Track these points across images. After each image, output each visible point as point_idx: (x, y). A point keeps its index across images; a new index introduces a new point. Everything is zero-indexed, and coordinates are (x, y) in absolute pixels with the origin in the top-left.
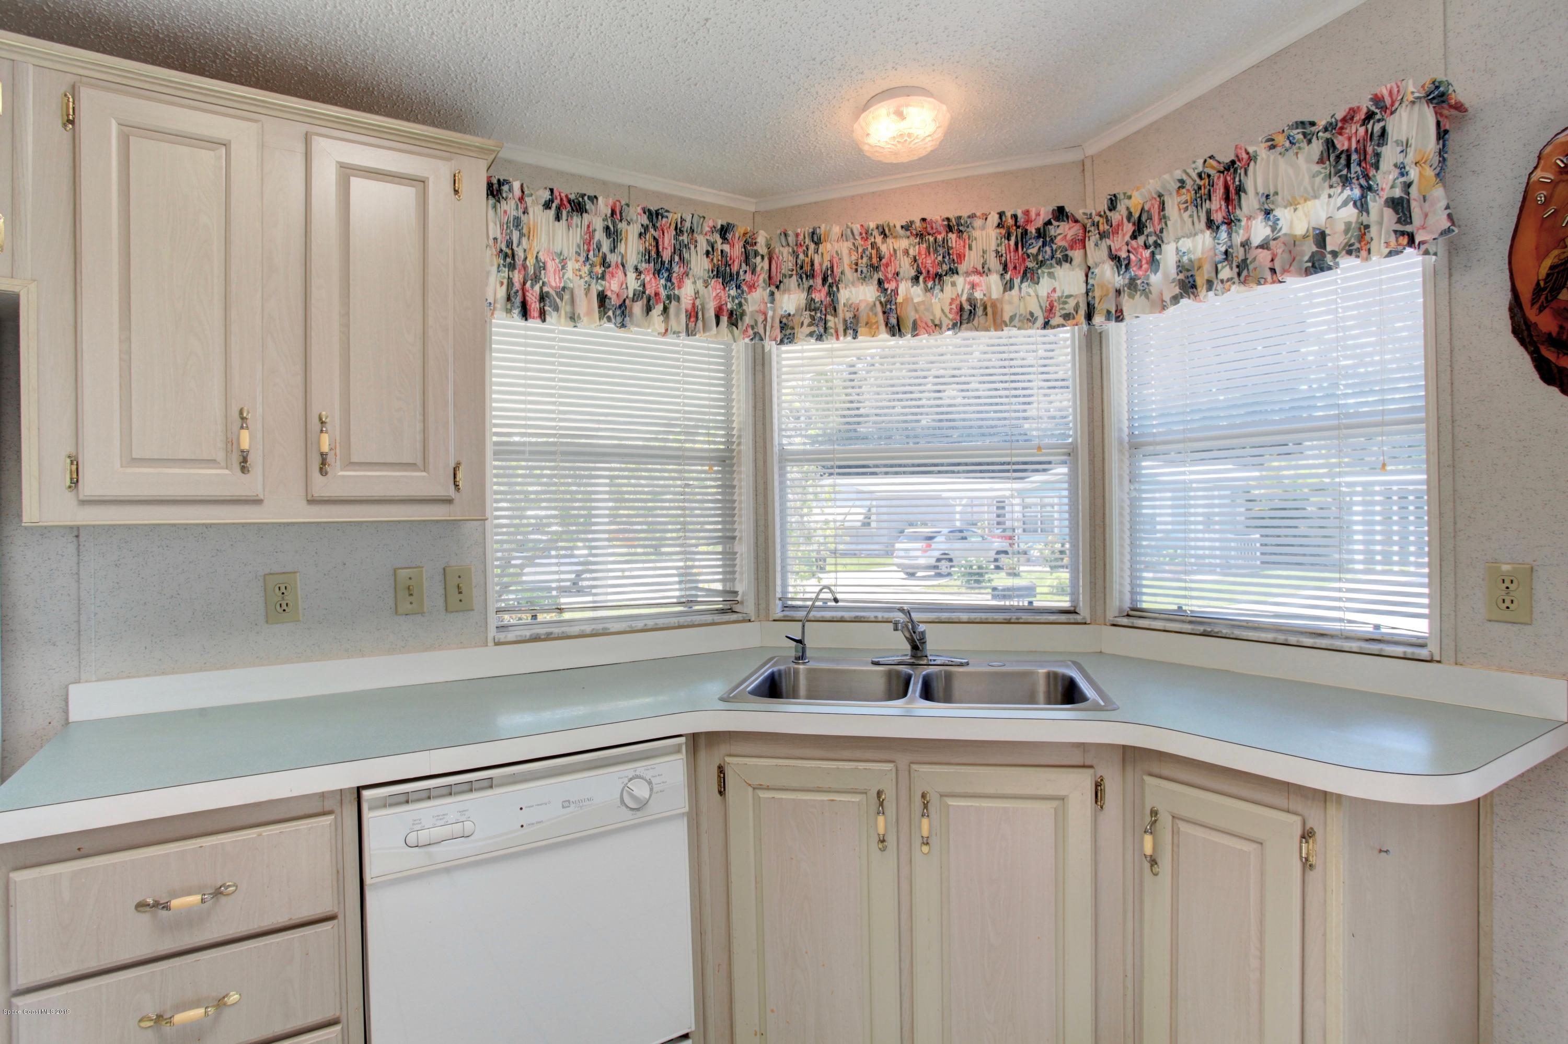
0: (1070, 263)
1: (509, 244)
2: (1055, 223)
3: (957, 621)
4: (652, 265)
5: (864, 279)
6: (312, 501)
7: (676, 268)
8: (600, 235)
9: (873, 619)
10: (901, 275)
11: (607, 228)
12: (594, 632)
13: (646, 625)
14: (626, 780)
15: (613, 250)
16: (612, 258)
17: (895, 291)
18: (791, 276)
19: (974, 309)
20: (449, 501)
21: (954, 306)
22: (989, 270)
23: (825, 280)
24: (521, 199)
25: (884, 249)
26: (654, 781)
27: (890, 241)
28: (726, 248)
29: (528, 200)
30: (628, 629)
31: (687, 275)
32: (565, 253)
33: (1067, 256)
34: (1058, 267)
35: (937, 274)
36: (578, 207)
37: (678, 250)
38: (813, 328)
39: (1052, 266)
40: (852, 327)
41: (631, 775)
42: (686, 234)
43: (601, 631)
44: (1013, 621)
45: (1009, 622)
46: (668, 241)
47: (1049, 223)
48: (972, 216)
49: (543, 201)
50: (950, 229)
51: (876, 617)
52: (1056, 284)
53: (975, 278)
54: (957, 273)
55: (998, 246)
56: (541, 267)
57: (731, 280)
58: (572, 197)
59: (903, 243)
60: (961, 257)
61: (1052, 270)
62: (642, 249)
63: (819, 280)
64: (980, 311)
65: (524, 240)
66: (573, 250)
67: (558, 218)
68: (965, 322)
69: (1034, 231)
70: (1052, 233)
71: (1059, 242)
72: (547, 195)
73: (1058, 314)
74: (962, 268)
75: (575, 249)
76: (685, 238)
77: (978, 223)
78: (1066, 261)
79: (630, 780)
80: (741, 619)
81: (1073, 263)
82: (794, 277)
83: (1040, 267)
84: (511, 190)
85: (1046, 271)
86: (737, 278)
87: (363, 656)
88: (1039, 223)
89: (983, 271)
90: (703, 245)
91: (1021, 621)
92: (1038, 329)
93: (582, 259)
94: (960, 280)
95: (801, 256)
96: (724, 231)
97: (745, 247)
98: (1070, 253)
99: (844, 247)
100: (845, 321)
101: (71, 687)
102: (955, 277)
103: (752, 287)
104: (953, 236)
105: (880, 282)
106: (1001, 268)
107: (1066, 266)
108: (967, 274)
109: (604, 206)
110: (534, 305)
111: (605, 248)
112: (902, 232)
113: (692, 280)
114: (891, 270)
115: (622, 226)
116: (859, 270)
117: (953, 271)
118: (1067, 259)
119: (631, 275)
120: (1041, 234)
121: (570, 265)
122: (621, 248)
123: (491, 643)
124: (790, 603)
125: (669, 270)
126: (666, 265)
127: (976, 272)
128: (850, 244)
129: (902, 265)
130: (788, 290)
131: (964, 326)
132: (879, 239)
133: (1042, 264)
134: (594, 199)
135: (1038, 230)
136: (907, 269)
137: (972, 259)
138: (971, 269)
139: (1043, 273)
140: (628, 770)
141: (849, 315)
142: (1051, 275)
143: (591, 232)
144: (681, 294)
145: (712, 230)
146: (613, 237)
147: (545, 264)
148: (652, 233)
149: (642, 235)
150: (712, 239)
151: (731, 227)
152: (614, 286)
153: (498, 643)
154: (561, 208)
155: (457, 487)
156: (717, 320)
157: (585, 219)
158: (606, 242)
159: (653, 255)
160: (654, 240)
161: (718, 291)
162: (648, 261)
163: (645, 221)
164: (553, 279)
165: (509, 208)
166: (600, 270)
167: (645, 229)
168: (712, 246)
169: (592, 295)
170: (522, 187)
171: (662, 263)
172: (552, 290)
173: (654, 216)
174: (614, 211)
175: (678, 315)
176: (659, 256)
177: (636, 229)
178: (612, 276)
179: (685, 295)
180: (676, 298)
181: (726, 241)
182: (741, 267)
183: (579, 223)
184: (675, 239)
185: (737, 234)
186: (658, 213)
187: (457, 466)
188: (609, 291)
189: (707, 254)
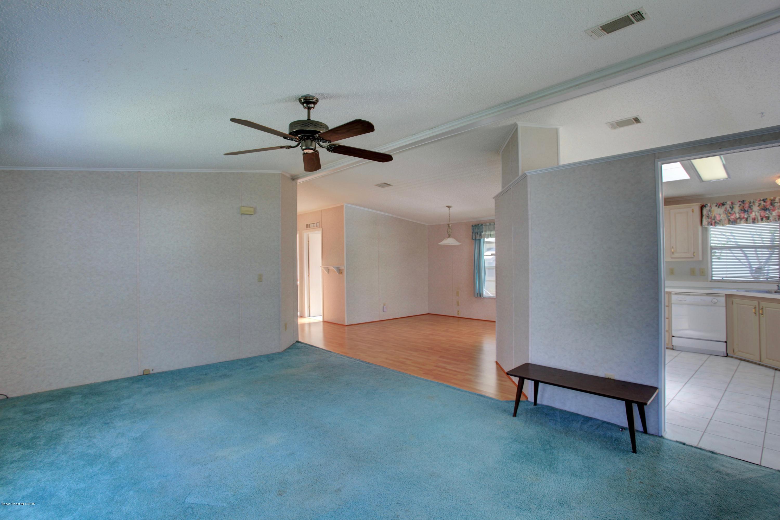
1: (708, 214)
6: (672, 258)
7: (749, 211)
8: (728, 208)
11: (730, 207)
16: (732, 212)
20: (693, 258)
24: (710, 206)
28: (765, 204)
29: (712, 206)
32: (721, 213)
36: (723, 205)
37: (750, 207)
41: (714, 298)
46: (747, 206)
49: (715, 206)
56: (715, 217)
58: (722, 203)
62: (739, 209)
65: (711, 213)
67: (719, 207)
72: (716, 204)
75: (723, 212)
76: (752, 204)
84: (708, 205)
90: (757, 204)
93: (725, 214)
97: (771, 202)
103: (774, 210)
109: (729, 203)
110: (713, 224)
115: (734, 206)
121: (722, 215)
122: (734, 210)
123: (707, 282)
125: (747, 211)
134: (726, 203)
143: (726, 208)
144: (751, 215)
145: (760, 201)
146: (732, 208)
147: (716, 216)
148: (742, 205)
149: (739, 206)
150: (760, 203)
151: (767, 199)
152: (732, 217)
153: (710, 282)
154: (719, 206)
155: (694, 256)
156: (762, 219)
157: (725, 206)
158: (730, 210)
159: (743, 209)
160: (743, 206)
161: (763, 213)
162: (741, 211)
163: (740, 203)
164: (718, 218)
165: (708, 208)
166: (729, 215)
167: (740, 205)
168: (760, 204)
169: (727, 220)
170: (710, 204)
171: (745, 210)
172: (718, 220)
173: (743, 202)
174: (732, 203)
175: (750, 220)
176: (744, 209)
177: (738, 205)
178: (732, 215)
179: (753, 215)
180: (750, 216)
181: (765, 202)
182: (769, 207)
183: (723, 208)
184: (749, 205)
185: (768, 200)
186: (744, 201)
187: (694, 253)
188: (731, 218)
189: (759, 206)
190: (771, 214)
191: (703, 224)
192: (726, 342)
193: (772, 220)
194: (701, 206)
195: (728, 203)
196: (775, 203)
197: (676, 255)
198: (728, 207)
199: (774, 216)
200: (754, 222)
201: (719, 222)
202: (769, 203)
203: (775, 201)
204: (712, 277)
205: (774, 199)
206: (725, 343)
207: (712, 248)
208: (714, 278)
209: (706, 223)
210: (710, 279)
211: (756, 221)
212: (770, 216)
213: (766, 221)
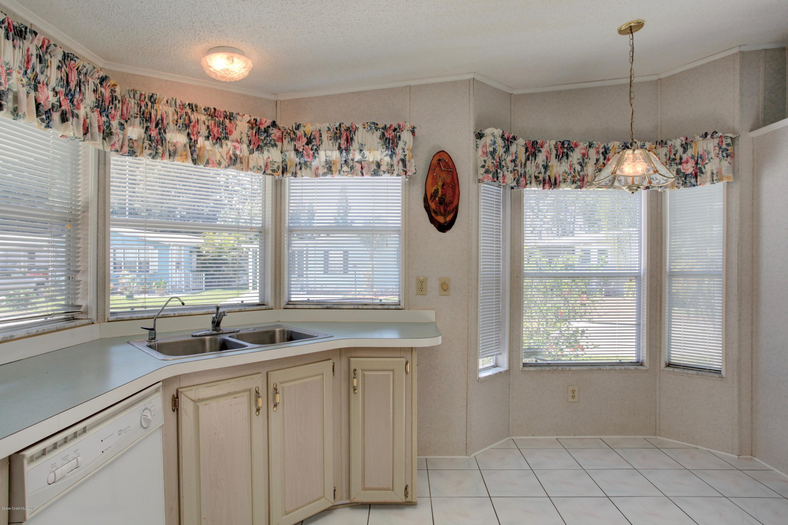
2: (271, 128)
4: (64, 89)
5: (180, 130)
8: (34, 60)
9: (173, 315)
10: (201, 133)
11: (39, 55)
15: (42, 72)
16: (41, 78)
17: (196, 141)
18: (137, 117)
19: (236, 159)
21: (228, 156)
22: (243, 142)
23: (157, 125)
25: (192, 117)
26: (152, 410)
27: (195, 113)
28: (103, 90)
31: (82, 102)
32: (12, 64)
33: (275, 144)
34: (272, 148)
35: (218, 138)
36: (22, 35)
37: (79, 85)
38: (149, 151)
39: (269, 147)
40: (172, 154)
42: (83, 75)
46: (73, 77)
47: (269, 127)
48: (238, 114)
50: (225, 117)
51: (174, 314)
52: (270, 155)
53: (236, 144)
54: (228, 140)
55: (248, 132)
57: (104, 111)
58: (16, 24)
59: (203, 118)
60: (231, 132)
61: (269, 149)
62: (59, 77)
63: (153, 125)
64: (238, 161)
66: (18, 64)
67: (7, 37)
68: (232, 165)
69: (263, 129)
70: (270, 132)
71: (273, 137)
73: (270, 169)
74: (231, 137)
76: (82, 77)
77: (239, 118)
78: (275, 146)
79: (144, 411)
80: (90, 322)
81: (278, 148)
82: (138, 119)
83: (265, 146)
85: (267, 148)
86: (107, 111)
88: (266, 125)
89: (240, 142)
90: (91, 84)
92: (261, 174)
93: (22, 72)
94: (229, 143)
95: (143, 108)
96: (103, 80)
97: (111, 92)
98: (277, 143)
99: (170, 110)
100: (169, 151)
103: (113, 118)
104: (227, 121)
105: (189, 134)
106: (248, 142)
107: (275, 148)
108: (233, 141)
109: (37, 39)
111: (38, 70)
112: (203, 111)
113: (85, 106)
114: (195, 129)
115: (48, 57)
116: (178, 125)
117: (227, 138)
118: (275, 145)
119: (51, 93)
120: (266, 131)
121: (15, 75)
122: (48, 72)
125: (73, 96)
126: (72, 92)
127: (237, 141)
128: (173, 109)
129: (202, 128)
130: (133, 125)
131: (232, 167)
132: (189, 111)
133: (266, 144)
134: (33, 33)
135: (265, 129)
136: (204, 132)
137: (235, 135)
138: (235, 139)
139: (265, 149)
140: (142, 406)
142: (268, 151)
143: (29, 56)
157: (25, 45)
166: (35, 84)
184: (77, 77)
198: (32, 52)
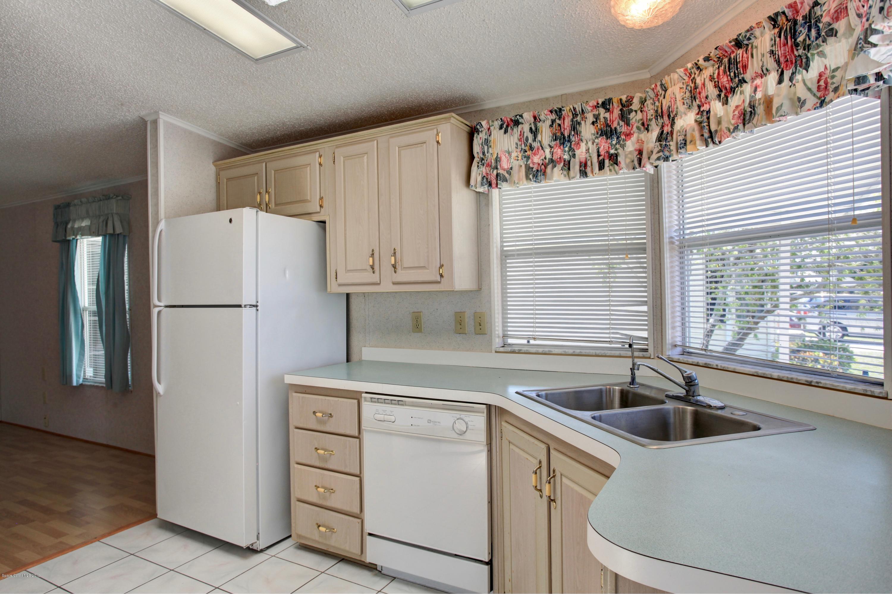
0: (836, 36)
1: (484, 153)
3: (769, 376)
4: (558, 141)
5: (689, 108)
6: (394, 283)
7: (573, 139)
8: (528, 134)
10: (710, 97)
11: (531, 129)
12: (544, 352)
13: (574, 352)
14: (456, 419)
15: (534, 140)
16: (535, 145)
17: (709, 110)
18: (652, 119)
19: (754, 110)
20: (439, 282)
21: (739, 112)
22: (767, 70)
23: (669, 116)
24: (489, 129)
25: (698, 80)
26: (469, 423)
27: (702, 73)
28: (607, 115)
29: (492, 128)
30: (563, 353)
31: (582, 140)
32: (510, 150)
33: (831, 30)
34: (825, 44)
35: (731, 88)
36: (517, 123)
37: (575, 127)
38: (661, 154)
39: (818, 46)
40: (684, 146)
41: (458, 416)
42: (579, 115)
43: (548, 352)
44: (813, 384)
45: (809, 384)
46: (567, 123)
47: (815, 5)
49: (498, 127)
50: (738, 46)
52: (827, 62)
53: (758, 81)
54: (746, 82)
55: (772, 46)
56: (498, 160)
57: (611, 135)
58: (512, 119)
59: (709, 72)
60: (745, 67)
61: (820, 49)
62: (551, 134)
63: (666, 118)
64: (758, 110)
65: (490, 149)
66: (514, 146)
67: (506, 132)
68: (746, 122)
69: (801, 19)
70: (819, 13)
71: (826, 19)
72: (500, 123)
73: (831, 90)
74: (748, 76)
75: (515, 146)
76: (579, 118)
77: (757, 32)
78: (832, 36)
79: (458, 419)
81: (838, 35)
82: (654, 120)
83: (808, 51)
84: (484, 127)
85: (815, 52)
86: (616, 133)
87: (444, 350)
88: (805, 10)
89: (763, 73)
90: (590, 118)
91: (820, 385)
92: (809, 110)
93: (519, 150)
94: (747, 88)
95: (657, 103)
96: (606, 105)
97: (621, 110)
98: (835, 26)
99: (677, 88)
100: (677, 143)
101: (364, 349)
102: (744, 85)
103: (629, 135)
104: (740, 51)
105: (699, 107)
106: (775, 65)
107: (831, 40)
108: (751, 80)
109: (528, 117)
110: (495, 182)
111: (530, 141)
112: (706, 64)
113: (585, 142)
114: (703, 95)
115: (539, 124)
116: (685, 103)
117: (742, 81)
118: (832, 33)
119: (548, 151)
120: (807, 18)
121: (514, 155)
122: (539, 137)
123: (493, 352)
124: (688, 350)
125: (569, 141)
126: (567, 139)
127: (758, 76)
128: (680, 84)
129: (710, 89)
131: (746, 126)
132: (697, 74)
133: (808, 48)
134: (521, 116)
135: (804, 17)
136: (713, 91)
137: (754, 67)
138: (754, 75)
139: (813, 55)
140: (457, 414)
141: (681, 138)
142: (822, 54)
143: (522, 134)
144: (577, 152)
145: (596, 107)
146: (535, 132)
147: (500, 158)
148: (558, 121)
149: (551, 126)
150: (597, 113)
151: (610, 100)
152: (537, 159)
153: (496, 352)
154: (507, 126)
155: (441, 276)
156: (601, 166)
157: (520, 126)
158: (531, 137)
159: (559, 134)
160: (559, 125)
161: (604, 144)
162: (556, 140)
163: (554, 116)
164: (505, 164)
165: (483, 135)
166: (529, 153)
167: (553, 121)
168: (597, 117)
169: (523, 169)
170: (488, 123)
171: (564, 138)
172: (504, 170)
173: (559, 112)
174: (535, 118)
175: (575, 168)
176: (562, 134)
177: (549, 122)
178: (535, 154)
179: (581, 153)
180: (574, 156)
181: (608, 110)
182: (619, 124)
183: (517, 131)
184: (572, 121)
185: (615, 101)
186: (560, 110)
187: (441, 266)
188: (534, 163)
189: (593, 123)
190: (623, 146)
191: (472, 182)
192: (490, 563)
193: (623, 164)
194: (467, 129)
195: (525, 115)
196: (631, 111)
197: (402, 276)
198: (526, 128)
199: (631, 152)
200: (584, 173)
201: (507, 175)
202: (617, 112)
203: (631, 107)
204: (505, 336)
205: (630, 101)
206: (486, 568)
207: (505, 256)
208: (510, 341)
209: (479, 179)
210: (497, 342)
211: (588, 170)
212: (620, 151)
213: (611, 167)
